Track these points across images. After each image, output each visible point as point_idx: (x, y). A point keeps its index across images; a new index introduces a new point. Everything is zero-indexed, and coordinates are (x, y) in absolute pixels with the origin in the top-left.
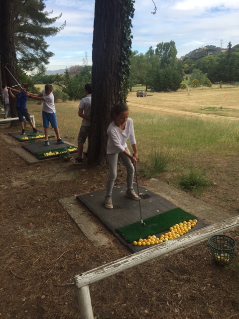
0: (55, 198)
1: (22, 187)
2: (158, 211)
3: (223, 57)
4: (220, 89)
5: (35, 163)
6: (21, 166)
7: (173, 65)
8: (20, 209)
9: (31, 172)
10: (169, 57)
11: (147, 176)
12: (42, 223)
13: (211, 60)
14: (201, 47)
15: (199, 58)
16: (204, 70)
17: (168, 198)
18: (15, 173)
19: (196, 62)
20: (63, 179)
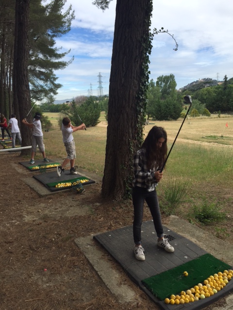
0: (71, 237)
1: (34, 223)
2: (186, 257)
3: (220, 89)
4: (219, 118)
5: (46, 195)
6: (33, 198)
7: (172, 96)
8: (33, 250)
9: (43, 205)
10: (169, 89)
11: (166, 213)
12: (58, 268)
13: (209, 92)
14: (198, 80)
15: (197, 89)
16: (202, 101)
17: (193, 240)
18: (27, 206)
19: (195, 93)
20: (76, 214)
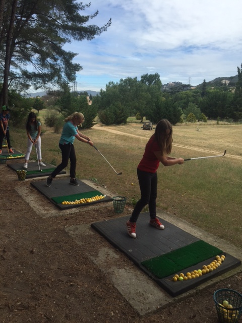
4: (218, 126)
15: (175, 92)
